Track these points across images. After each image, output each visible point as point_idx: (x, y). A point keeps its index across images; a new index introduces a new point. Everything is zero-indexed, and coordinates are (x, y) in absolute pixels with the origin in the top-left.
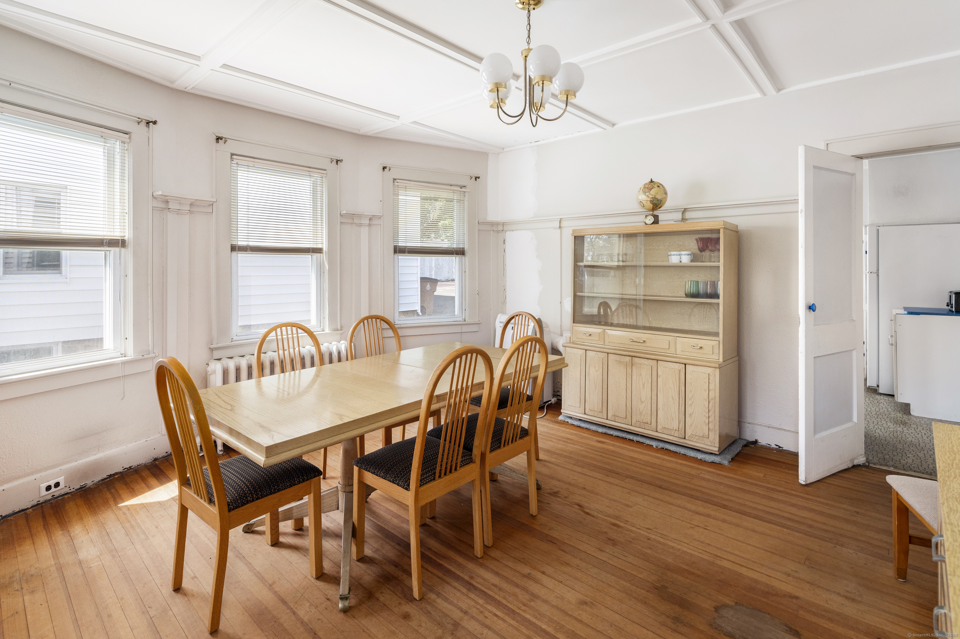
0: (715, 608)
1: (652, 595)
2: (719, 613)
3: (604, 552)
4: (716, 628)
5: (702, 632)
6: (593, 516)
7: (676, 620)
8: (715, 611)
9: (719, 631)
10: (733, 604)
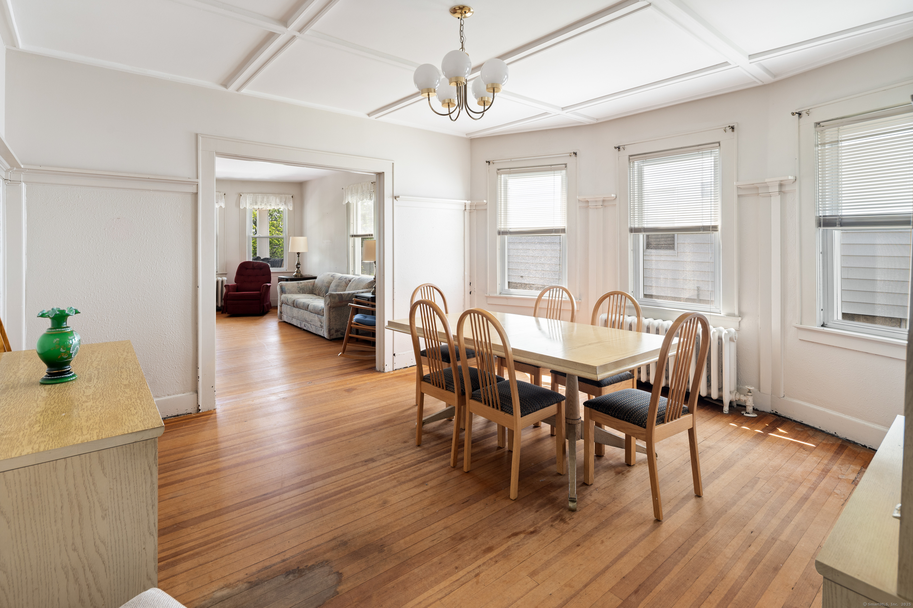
0: (341, 573)
1: (376, 540)
2: (334, 573)
3: (442, 529)
4: (322, 563)
5: (325, 553)
6: (509, 537)
7: (345, 543)
8: (338, 572)
9: (319, 564)
10: (338, 590)
